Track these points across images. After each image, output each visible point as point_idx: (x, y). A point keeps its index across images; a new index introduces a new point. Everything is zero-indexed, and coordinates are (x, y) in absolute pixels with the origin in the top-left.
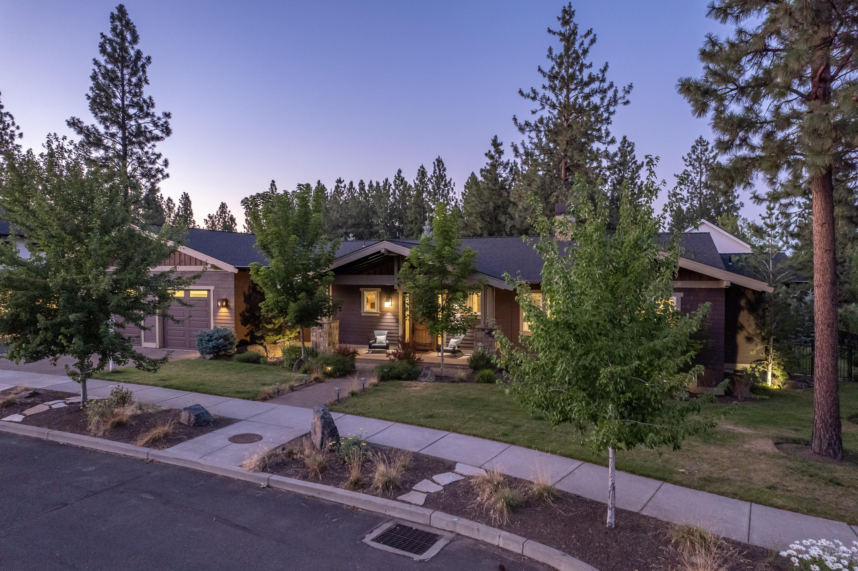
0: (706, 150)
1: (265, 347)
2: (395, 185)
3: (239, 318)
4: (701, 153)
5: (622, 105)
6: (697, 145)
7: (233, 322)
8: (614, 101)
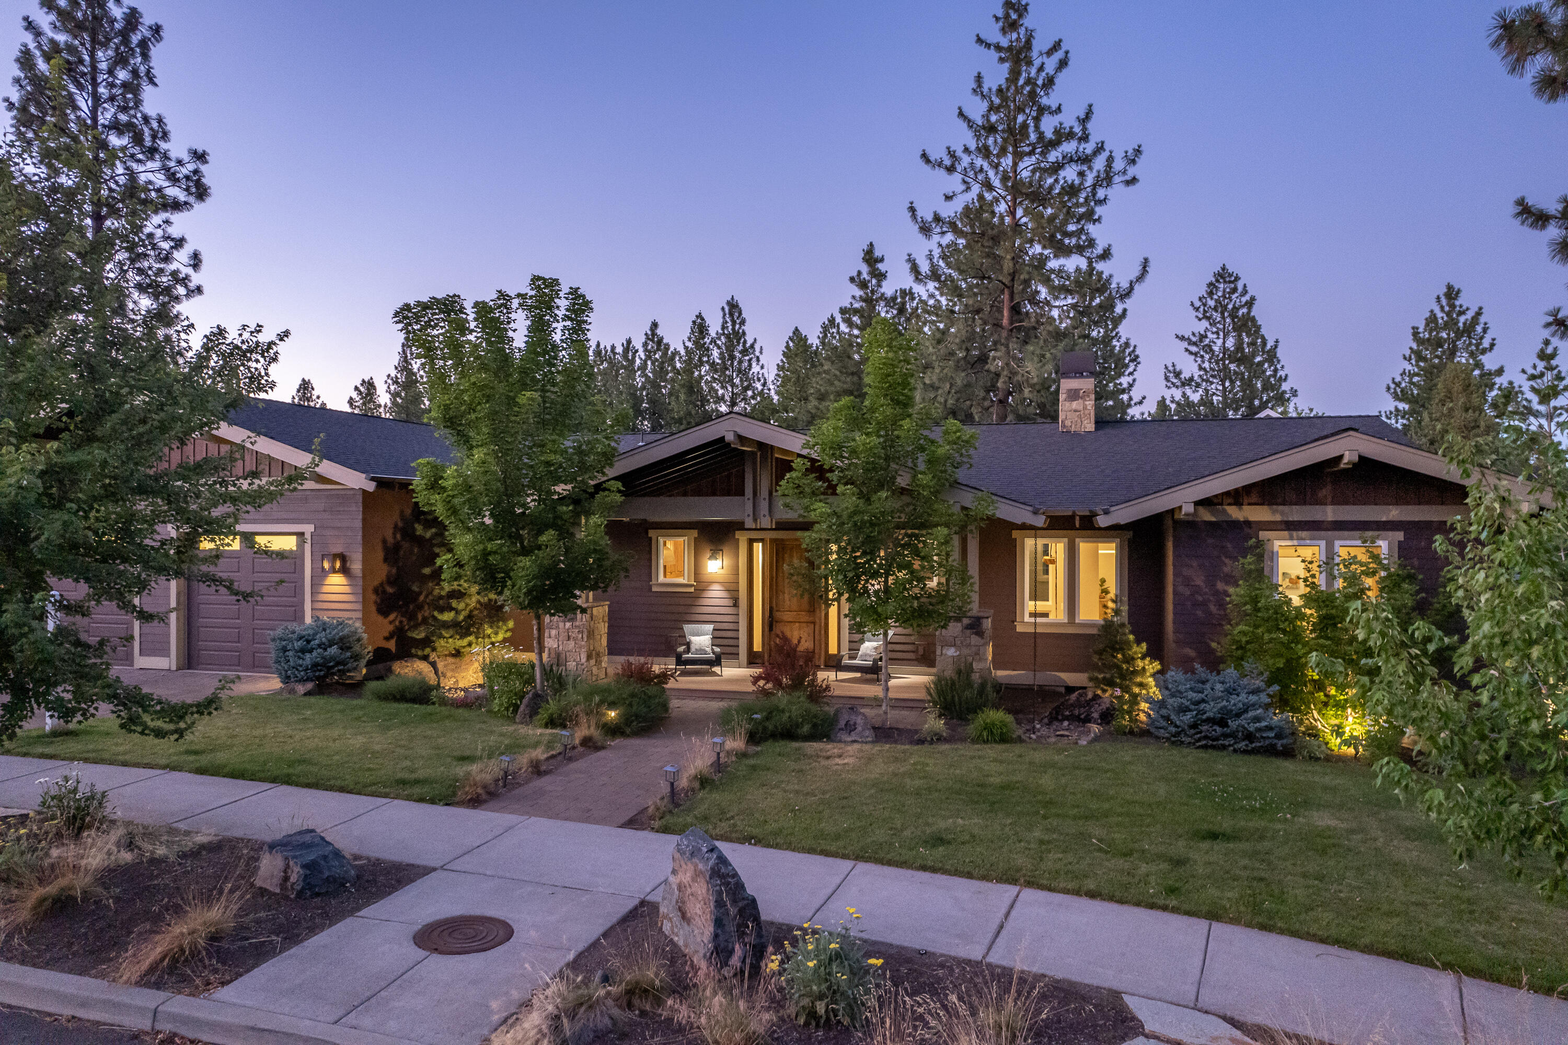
0: (1234, 290)
1: (433, 665)
2: (646, 350)
3: (373, 597)
4: (1224, 297)
5: (1122, 186)
6: (1217, 281)
7: (359, 606)
8: (1106, 179)
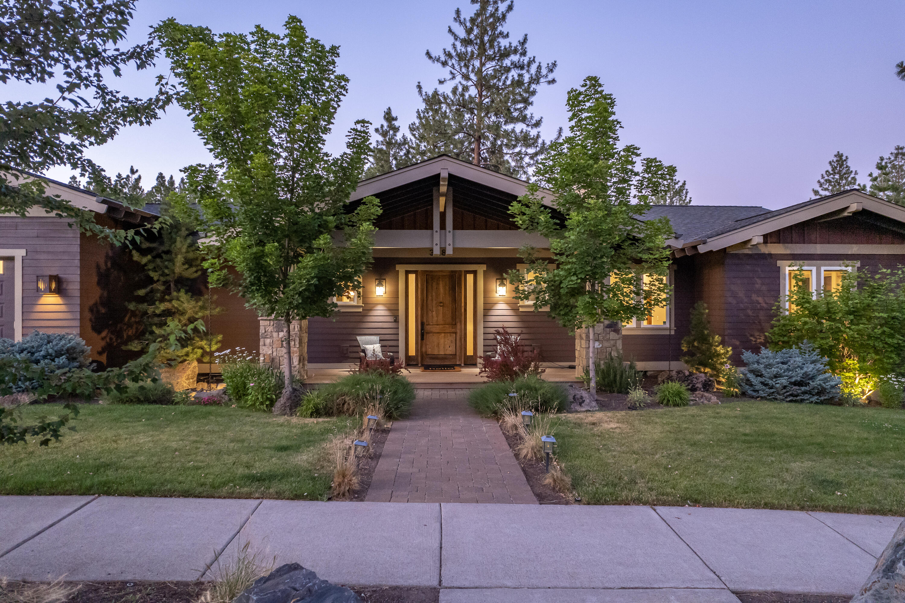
3: (88, 315)
5: (546, 84)
7: (76, 323)
8: (536, 80)
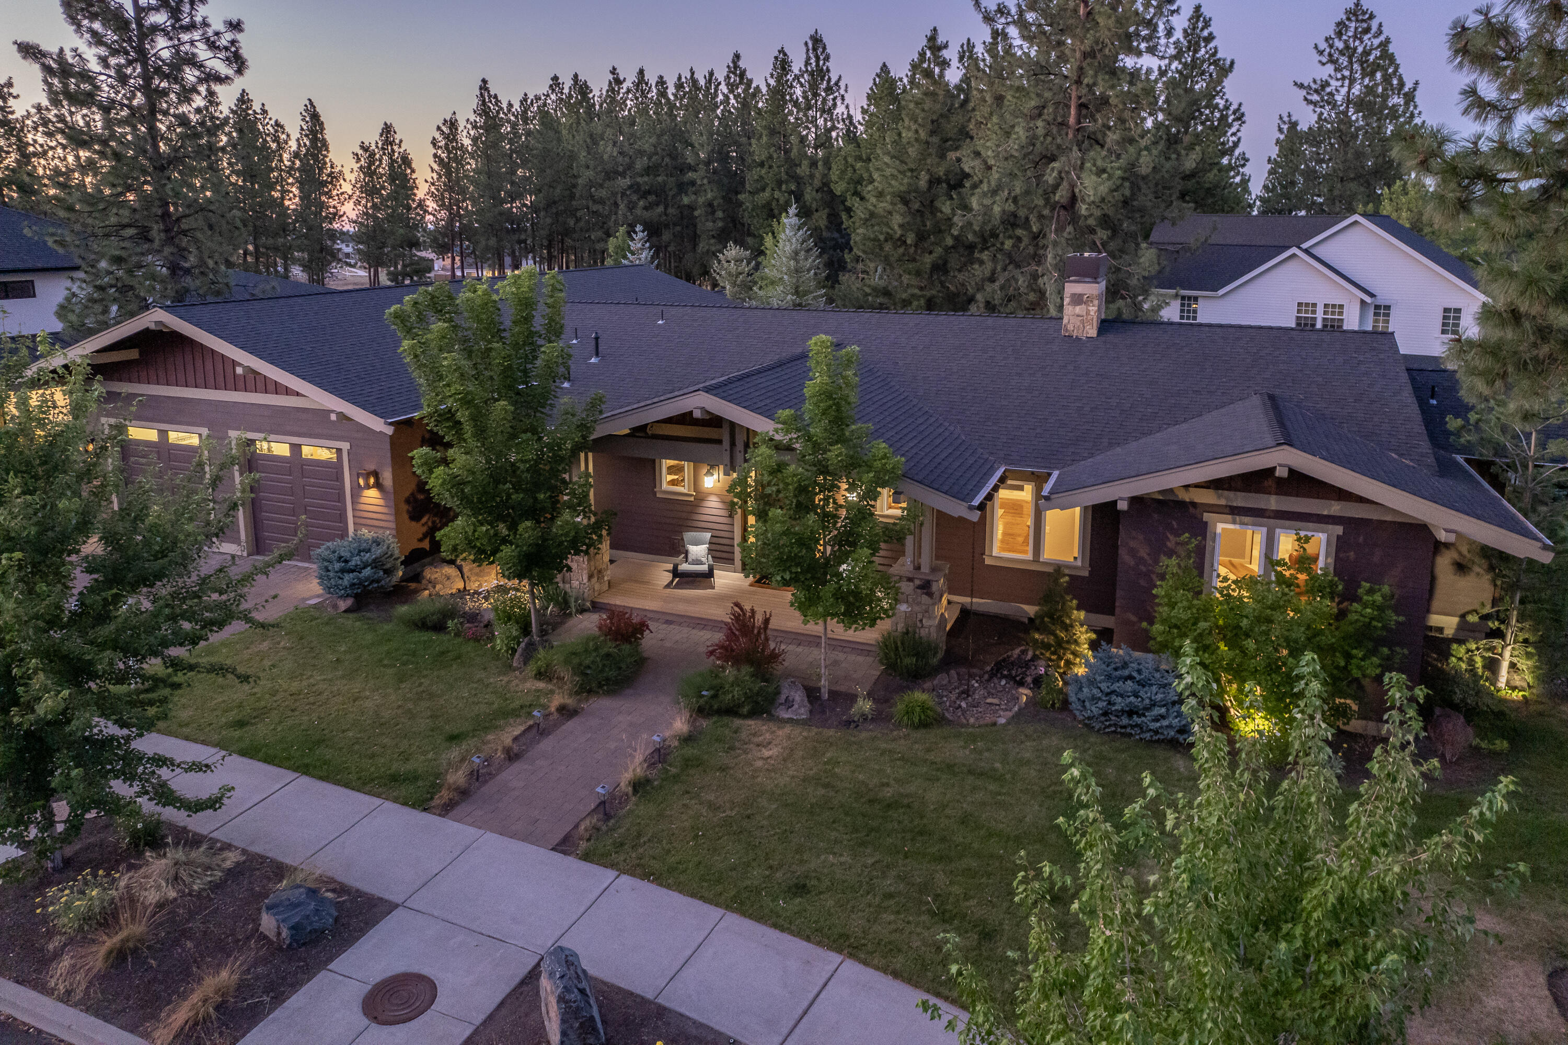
0: (1367, 30)
1: (460, 568)
2: (727, 85)
3: (405, 507)
4: (1355, 37)
6: (1349, 19)
7: (392, 518)
